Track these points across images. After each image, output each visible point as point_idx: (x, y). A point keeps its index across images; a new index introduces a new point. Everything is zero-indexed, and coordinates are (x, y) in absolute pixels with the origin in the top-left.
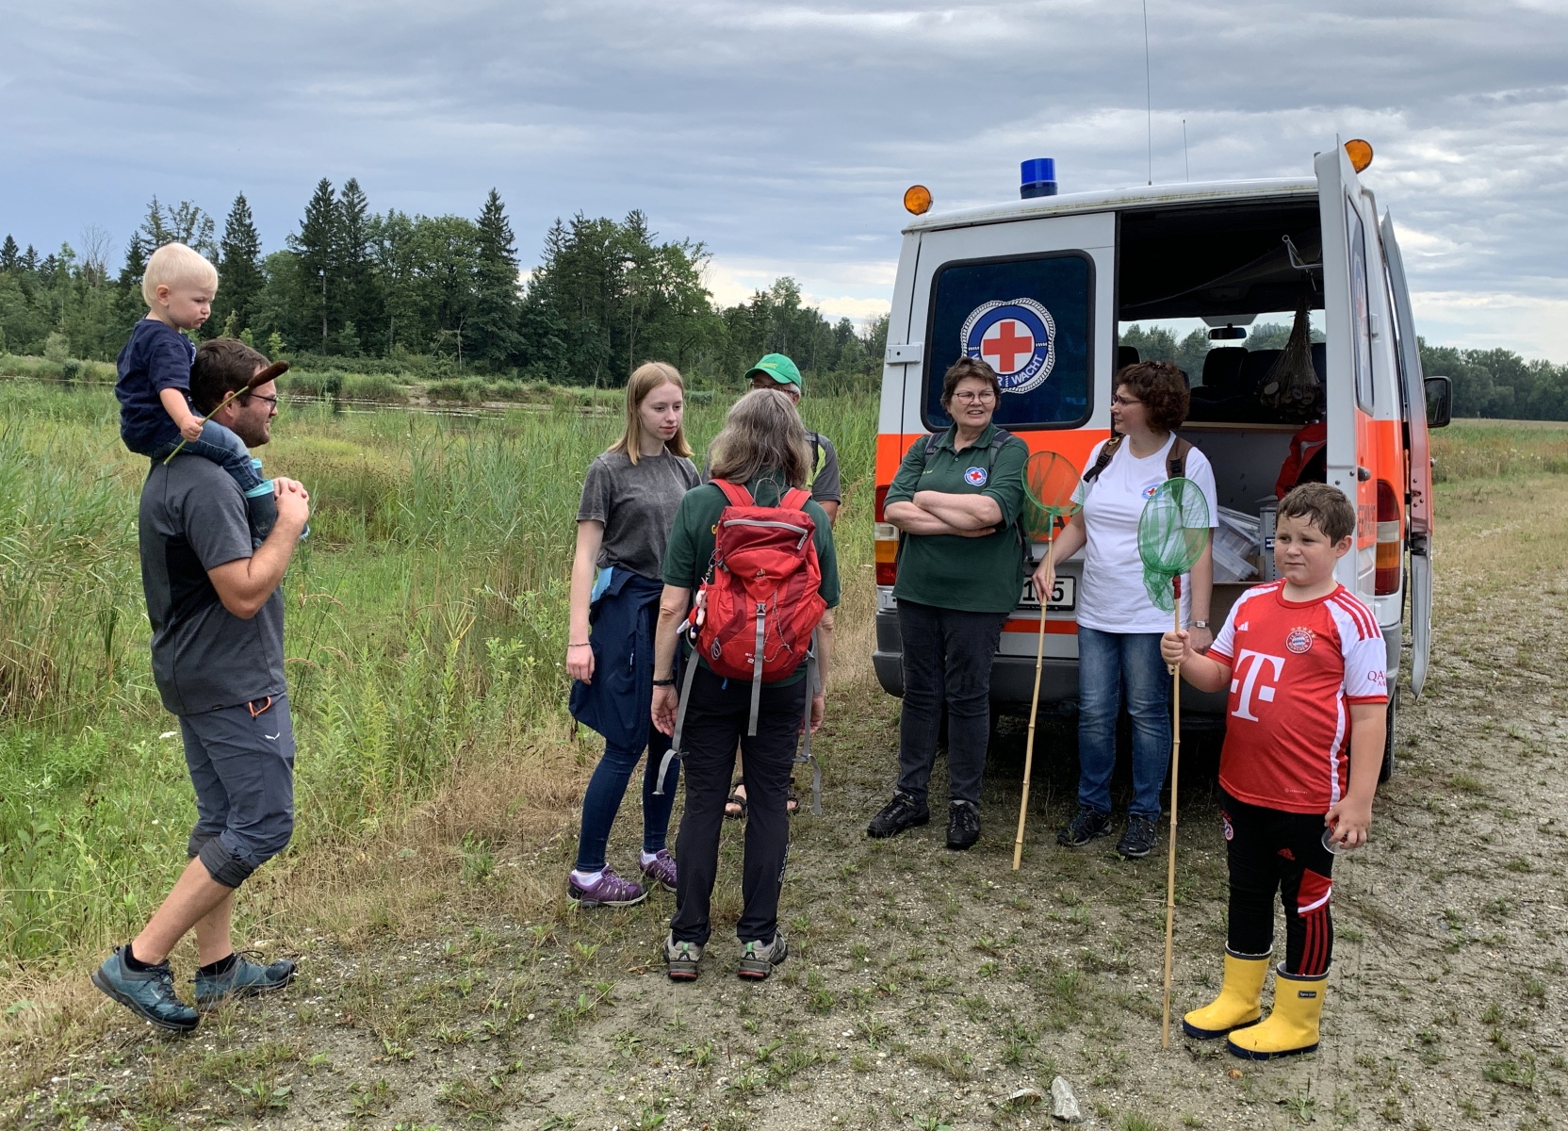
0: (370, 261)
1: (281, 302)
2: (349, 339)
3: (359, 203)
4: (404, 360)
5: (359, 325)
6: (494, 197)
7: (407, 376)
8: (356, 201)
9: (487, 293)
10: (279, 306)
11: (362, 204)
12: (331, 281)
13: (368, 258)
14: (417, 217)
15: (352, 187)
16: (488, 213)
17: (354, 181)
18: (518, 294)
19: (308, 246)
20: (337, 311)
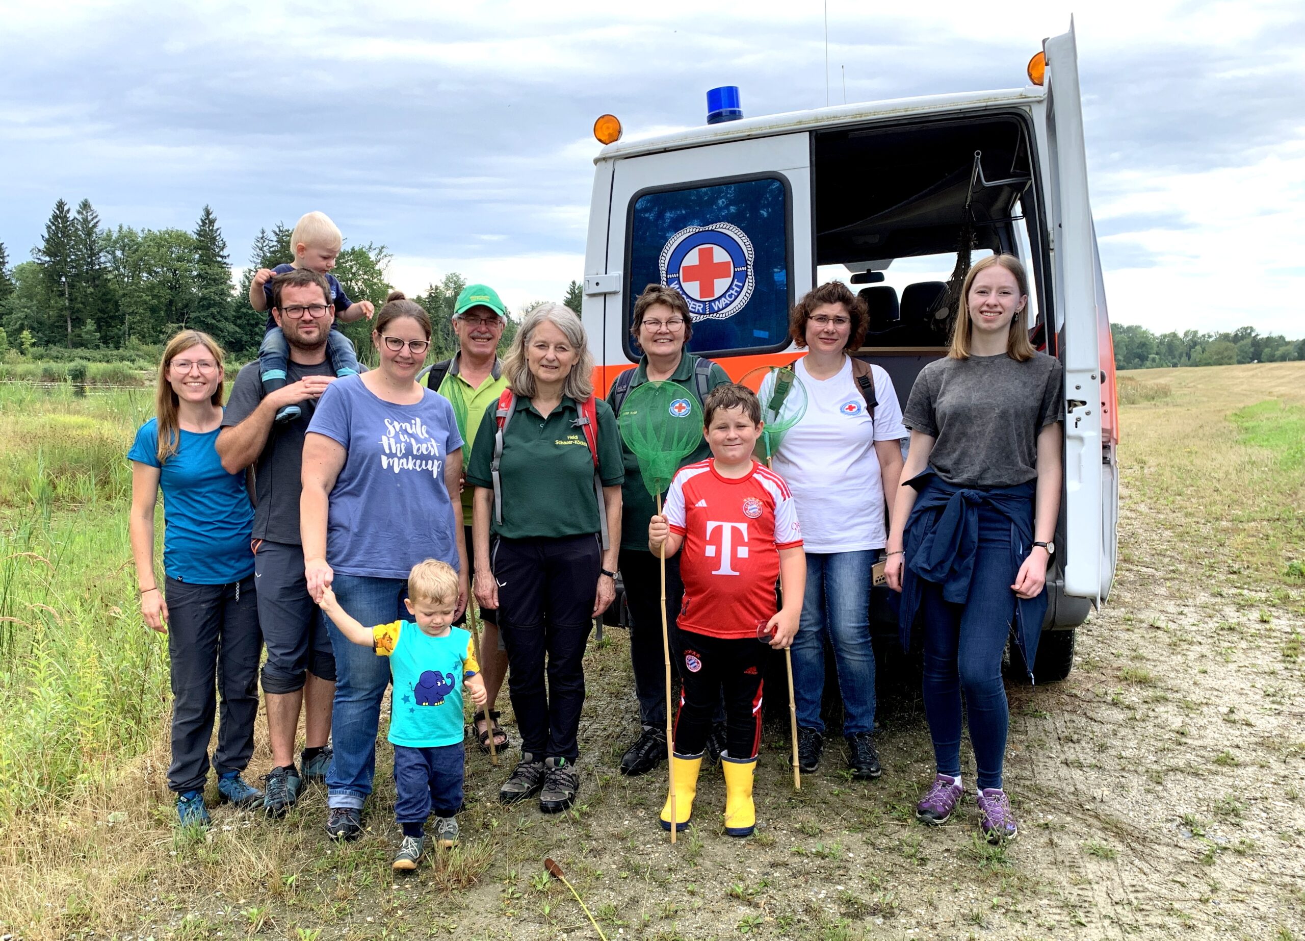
0: (105, 268)
1: (29, 305)
2: (91, 334)
3: (93, 219)
4: (138, 350)
5: (98, 322)
6: (208, 213)
7: (141, 362)
8: (90, 218)
9: (206, 291)
10: (28, 308)
11: (95, 221)
12: (72, 286)
13: (103, 266)
14: (143, 231)
15: (86, 206)
16: (203, 226)
17: (86, 201)
18: (232, 292)
19: (50, 256)
20: (78, 310)
